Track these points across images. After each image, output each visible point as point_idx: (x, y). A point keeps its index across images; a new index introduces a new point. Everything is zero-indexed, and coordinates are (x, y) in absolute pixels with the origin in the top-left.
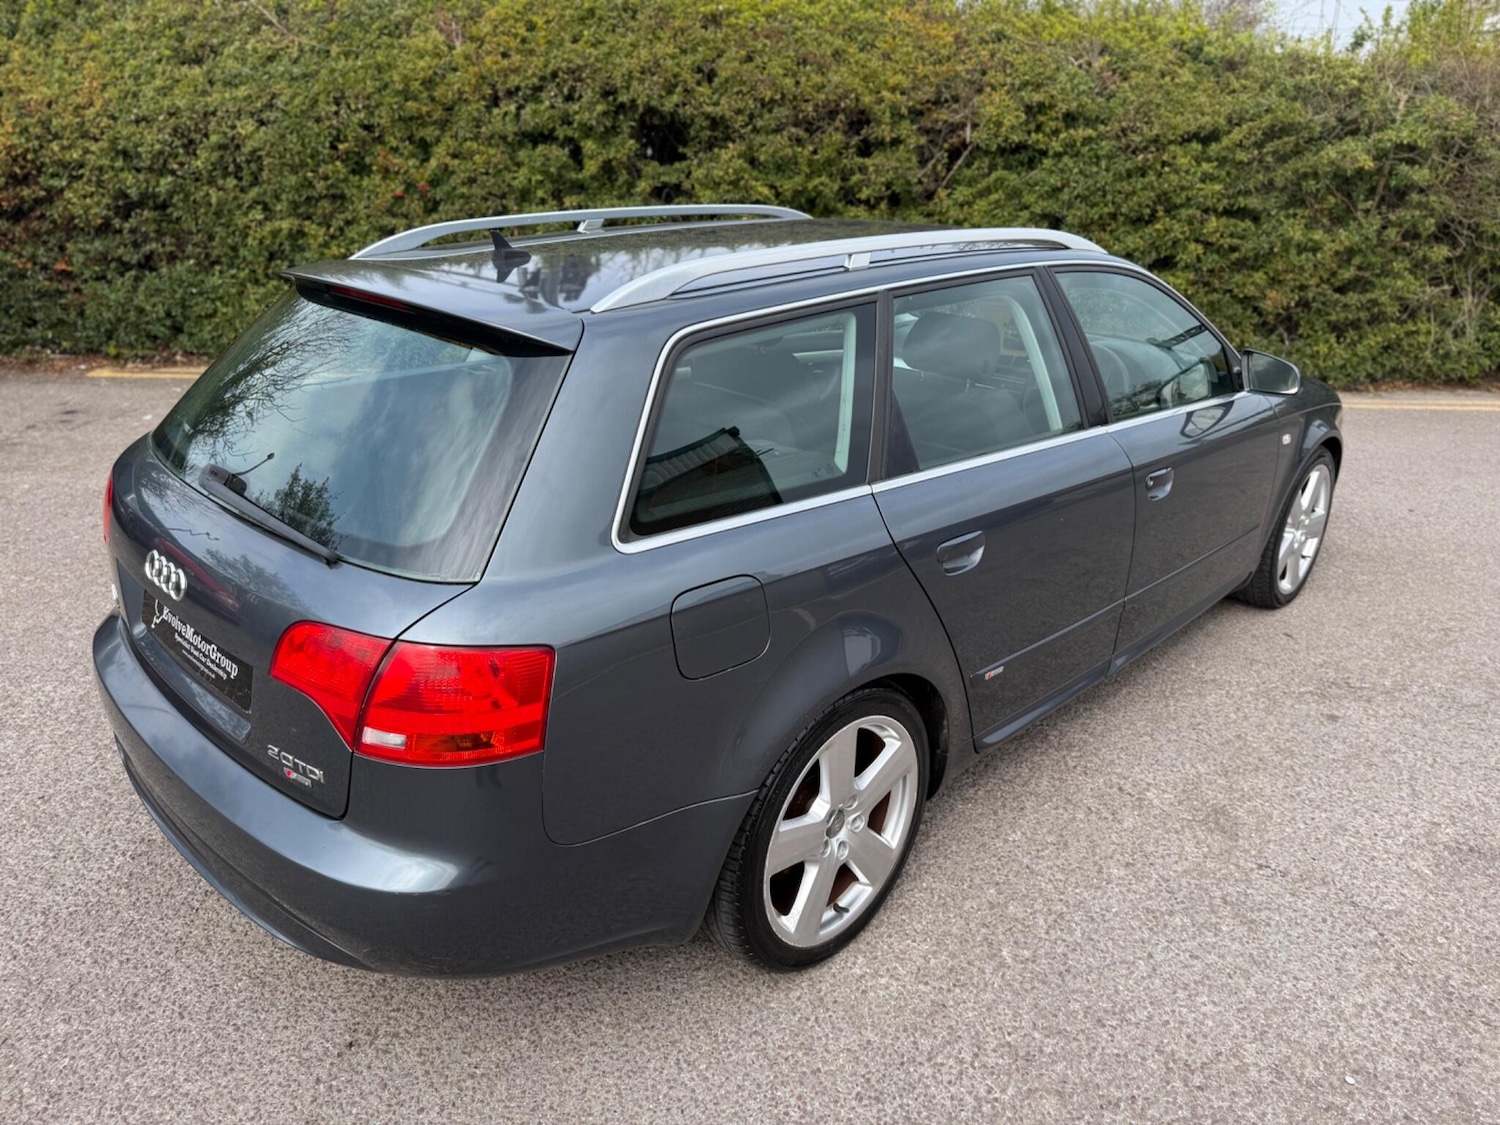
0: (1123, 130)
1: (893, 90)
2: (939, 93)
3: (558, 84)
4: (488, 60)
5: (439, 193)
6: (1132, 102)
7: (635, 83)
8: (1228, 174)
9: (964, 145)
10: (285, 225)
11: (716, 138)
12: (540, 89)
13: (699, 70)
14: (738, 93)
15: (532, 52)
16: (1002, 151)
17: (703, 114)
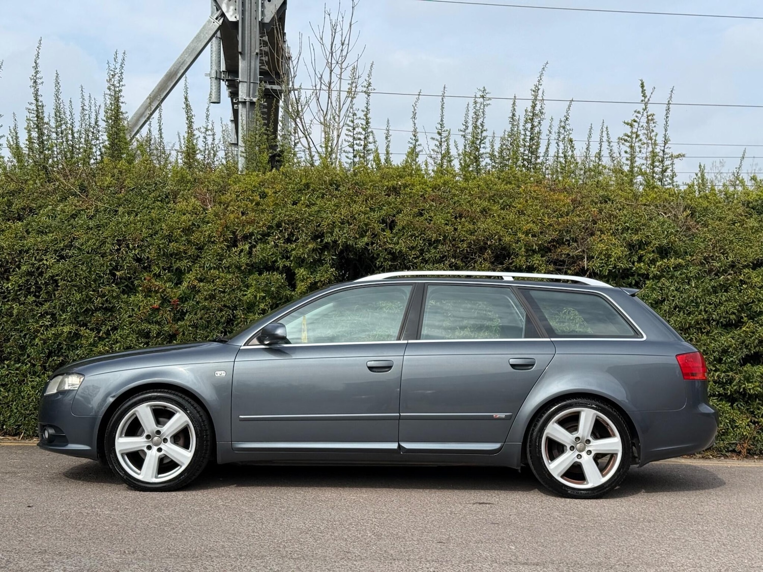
0: (705, 258)
1: (526, 233)
2: (561, 235)
3: (281, 231)
4: (232, 216)
5: (186, 306)
6: (710, 240)
7: (337, 230)
10: (66, 329)
12: (268, 235)
13: (384, 221)
14: (412, 236)
15: (263, 211)
17: (386, 250)
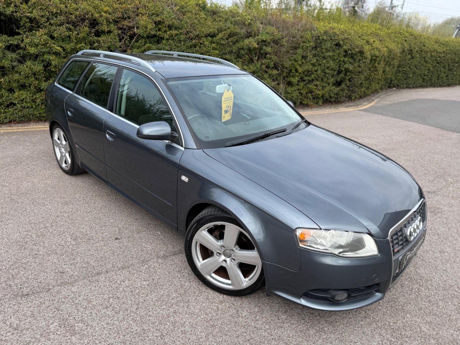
0: (187, 32)
1: (106, 12)
2: (123, 15)
6: (189, 23)
8: (220, 48)
9: (135, 34)
11: (33, 26)
16: (148, 37)
17: (25, 16)
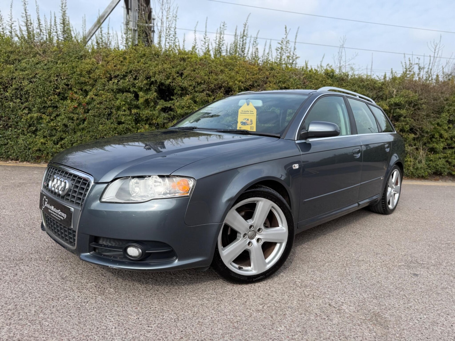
3: (132, 75)
4: (110, 67)
5: (90, 107)
7: (157, 75)
10: (35, 115)
11: (183, 93)
12: (126, 76)
13: (178, 73)
14: (190, 80)
15: (124, 65)
